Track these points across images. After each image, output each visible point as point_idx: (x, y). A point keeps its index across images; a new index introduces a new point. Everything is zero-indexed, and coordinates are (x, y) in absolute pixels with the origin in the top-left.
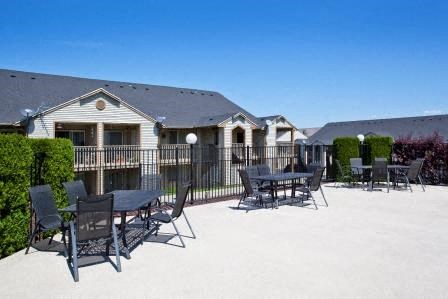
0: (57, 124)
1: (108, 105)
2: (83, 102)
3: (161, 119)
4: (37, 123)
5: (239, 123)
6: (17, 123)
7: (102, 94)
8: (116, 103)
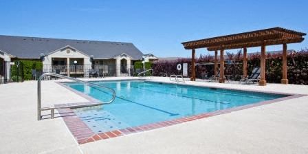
0: (52, 58)
1: (71, 51)
2: (62, 50)
3: (92, 56)
4: (45, 58)
5: (124, 57)
6: (39, 58)
7: (68, 48)
8: (74, 51)
